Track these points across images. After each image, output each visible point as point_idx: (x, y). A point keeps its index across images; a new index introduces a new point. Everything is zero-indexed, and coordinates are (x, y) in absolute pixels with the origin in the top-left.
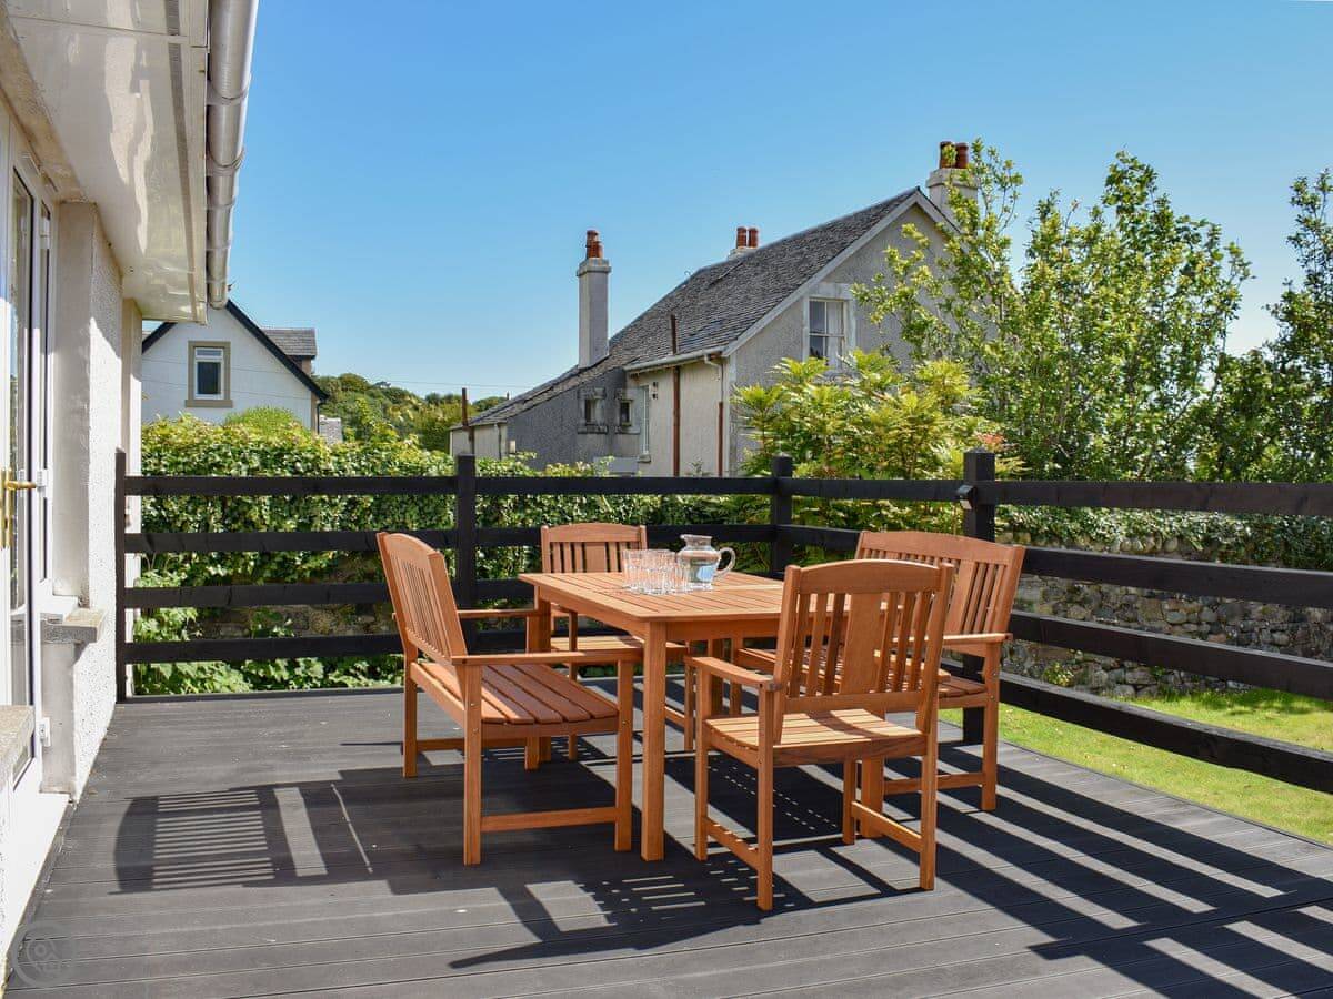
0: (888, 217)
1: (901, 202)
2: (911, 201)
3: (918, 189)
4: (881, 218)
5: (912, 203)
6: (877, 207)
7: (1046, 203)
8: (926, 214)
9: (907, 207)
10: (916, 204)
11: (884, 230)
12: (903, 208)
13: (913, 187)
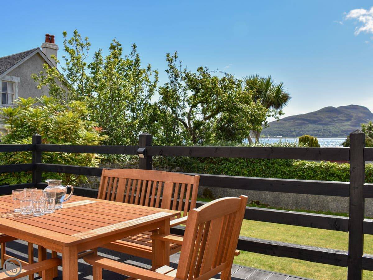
0: (29, 56)
1: (33, 51)
2: (36, 52)
3: (39, 48)
4: (27, 56)
5: (36, 53)
6: (24, 53)
7: (98, 53)
8: (41, 56)
9: (35, 54)
10: (38, 52)
11: (27, 60)
12: (34, 53)
13: (38, 47)
